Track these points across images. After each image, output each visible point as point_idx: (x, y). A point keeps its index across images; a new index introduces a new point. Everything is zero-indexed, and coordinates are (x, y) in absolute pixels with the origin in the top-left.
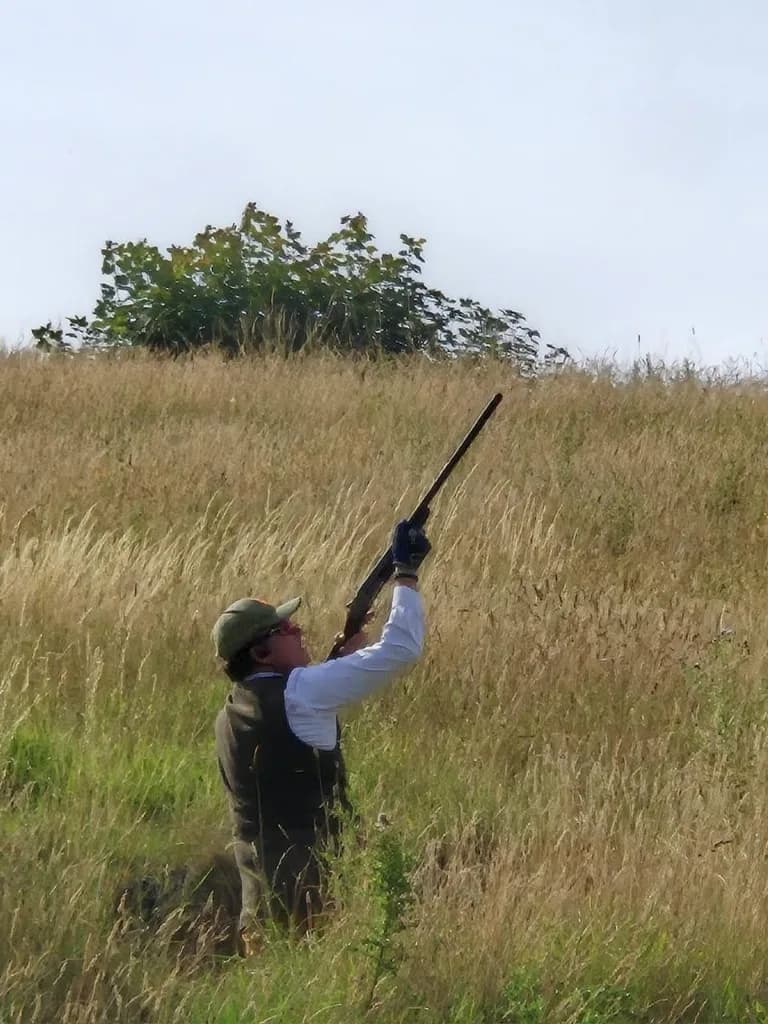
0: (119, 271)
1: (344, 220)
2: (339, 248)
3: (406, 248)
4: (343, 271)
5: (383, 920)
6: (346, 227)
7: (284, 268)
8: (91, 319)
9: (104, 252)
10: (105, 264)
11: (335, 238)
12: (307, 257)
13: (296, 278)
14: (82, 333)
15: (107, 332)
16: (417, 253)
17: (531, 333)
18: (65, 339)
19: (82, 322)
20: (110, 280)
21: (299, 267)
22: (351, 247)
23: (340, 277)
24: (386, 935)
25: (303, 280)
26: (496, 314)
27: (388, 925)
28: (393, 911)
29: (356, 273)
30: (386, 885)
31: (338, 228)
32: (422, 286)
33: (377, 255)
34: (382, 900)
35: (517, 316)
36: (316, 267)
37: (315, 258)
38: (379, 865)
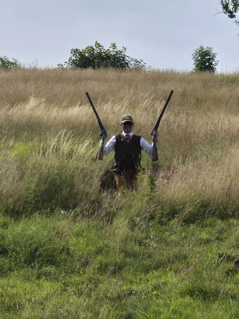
0: (73, 53)
1: (112, 44)
2: (111, 49)
3: (123, 49)
4: (112, 53)
5: (150, 190)
6: (112, 45)
7: (102, 53)
8: (68, 62)
9: (71, 50)
10: (71, 52)
11: (110, 47)
12: (106, 51)
13: (104, 54)
14: (66, 64)
15: (71, 64)
16: (125, 50)
17: (145, 64)
18: (63, 65)
19: (67, 62)
20: (72, 55)
21: (104, 52)
22: (113, 49)
23: (111, 54)
24: (150, 193)
25: (105, 55)
26: (138, 60)
27: (151, 191)
28: (152, 189)
29: (114, 53)
30: (151, 184)
31: (111, 46)
32: (126, 55)
33: (118, 50)
34: (150, 187)
35: (142, 61)
36: (107, 52)
37: (107, 51)
38: (149, 180)
